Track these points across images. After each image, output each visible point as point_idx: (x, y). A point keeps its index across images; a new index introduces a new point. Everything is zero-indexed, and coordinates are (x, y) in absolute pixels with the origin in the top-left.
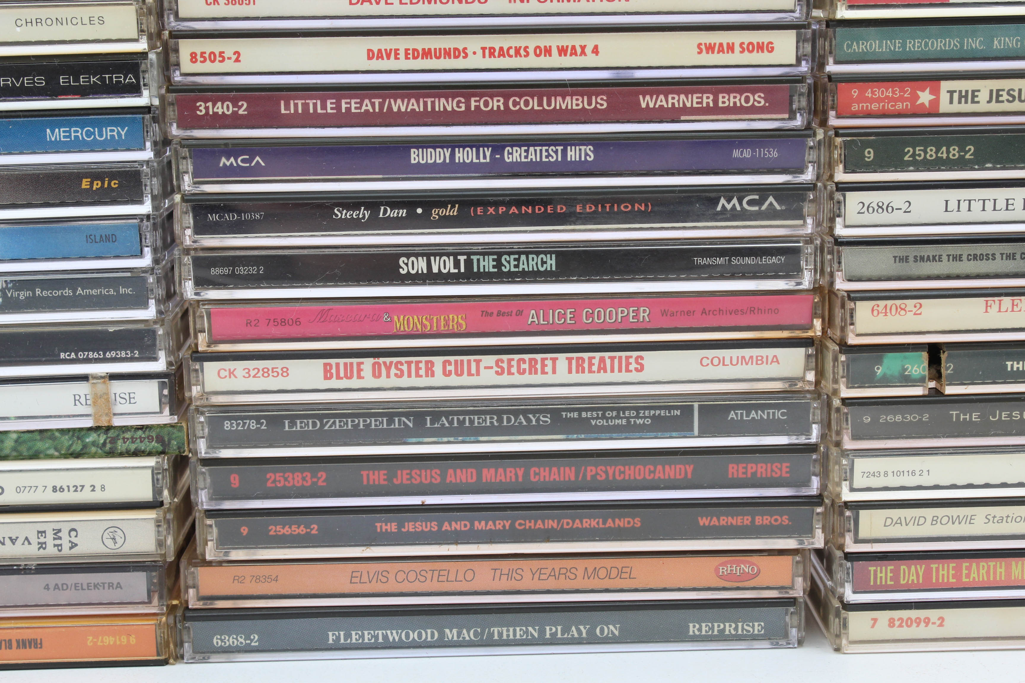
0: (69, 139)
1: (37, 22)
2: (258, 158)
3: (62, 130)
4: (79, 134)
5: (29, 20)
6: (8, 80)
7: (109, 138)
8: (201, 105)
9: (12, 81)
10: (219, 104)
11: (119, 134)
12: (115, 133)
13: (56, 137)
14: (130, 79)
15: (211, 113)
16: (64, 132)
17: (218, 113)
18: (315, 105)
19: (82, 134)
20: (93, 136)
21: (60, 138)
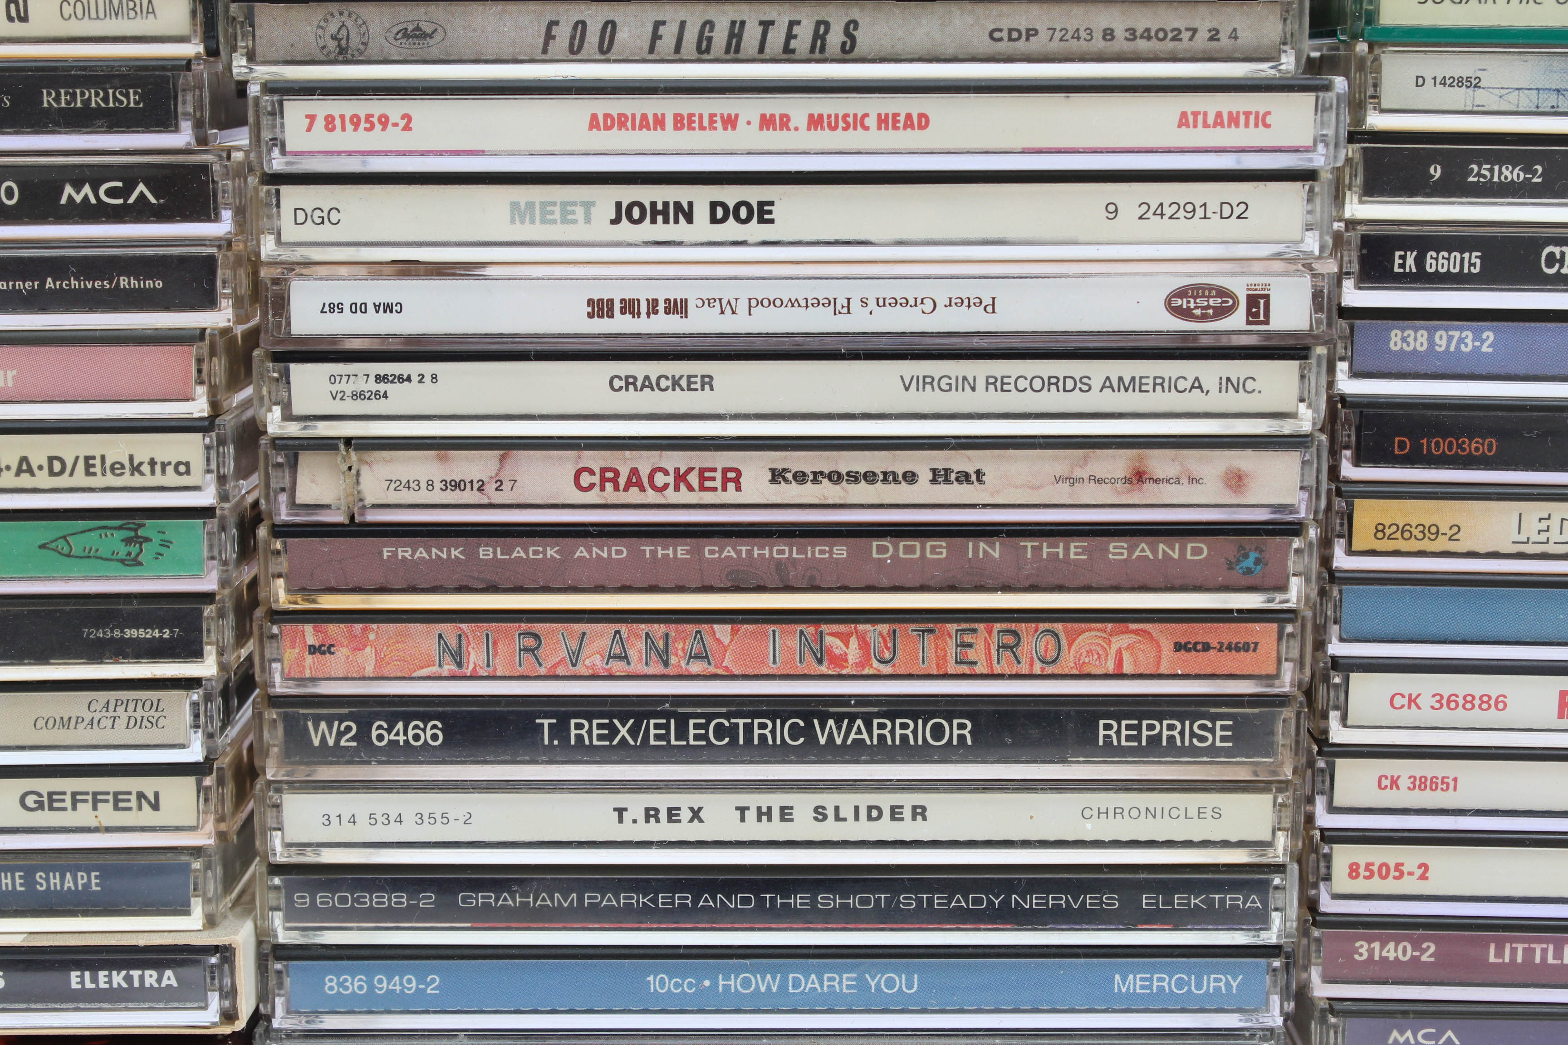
0: (1148, 991)
1: (1115, 813)
2: (1450, 1033)
3: (1138, 976)
4: (1165, 984)
5: (1103, 810)
6: (1061, 899)
7: (1211, 990)
8: (1362, 946)
9: (1067, 901)
10: (1391, 945)
11: (1228, 985)
12: (1222, 984)
13: (1129, 987)
14: (1253, 902)
15: (1377, 958)
16: (1142, 979)
17: (1387, 958)
18: (1544, 951)
19: (1169, 984)
20: (1186, 988)
21: (1135, 989)
